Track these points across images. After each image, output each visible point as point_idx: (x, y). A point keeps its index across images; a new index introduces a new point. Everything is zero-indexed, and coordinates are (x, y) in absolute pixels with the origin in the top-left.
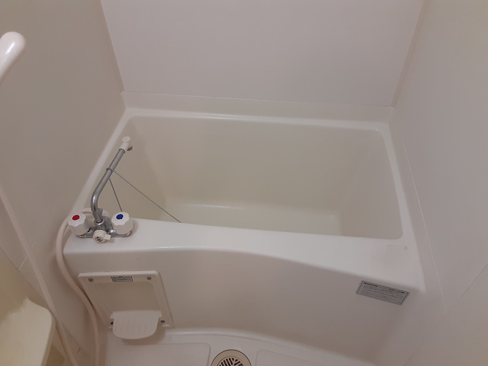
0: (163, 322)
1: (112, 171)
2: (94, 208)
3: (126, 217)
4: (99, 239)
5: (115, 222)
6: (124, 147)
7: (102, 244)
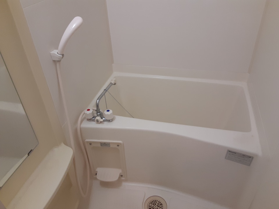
0: (122, 176)
1: (106, 91)
2: (97, 106)
3: (111, 112)
4: (97, 121)
5: (106, 113)
6: (113, 82)
7: (98, 124)
